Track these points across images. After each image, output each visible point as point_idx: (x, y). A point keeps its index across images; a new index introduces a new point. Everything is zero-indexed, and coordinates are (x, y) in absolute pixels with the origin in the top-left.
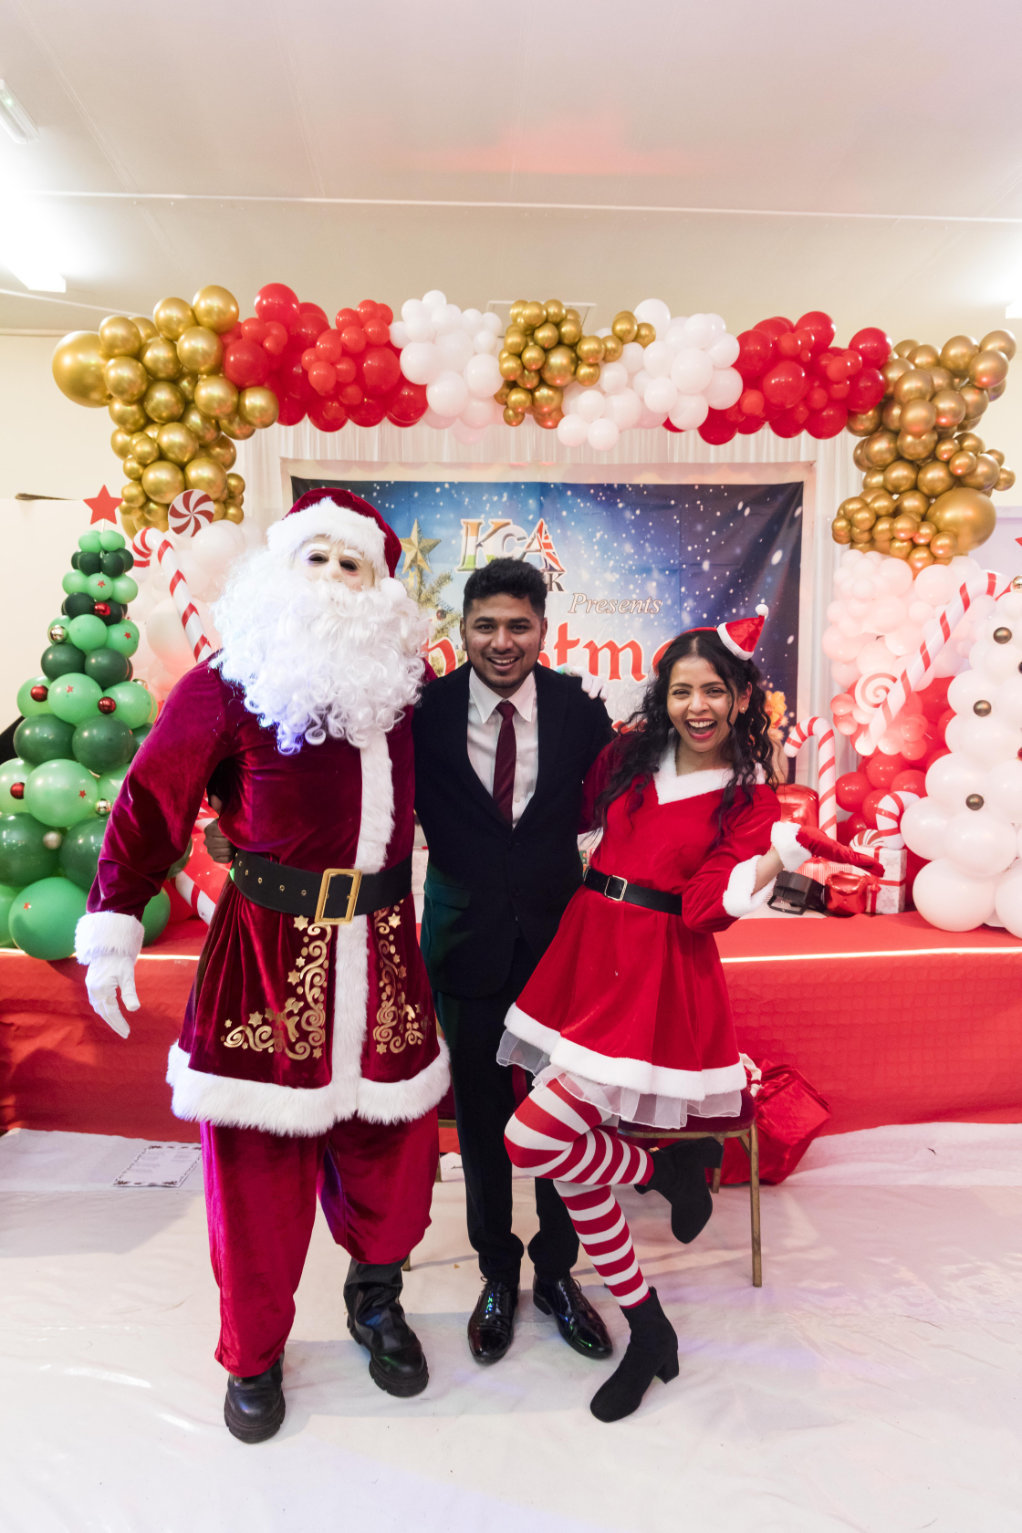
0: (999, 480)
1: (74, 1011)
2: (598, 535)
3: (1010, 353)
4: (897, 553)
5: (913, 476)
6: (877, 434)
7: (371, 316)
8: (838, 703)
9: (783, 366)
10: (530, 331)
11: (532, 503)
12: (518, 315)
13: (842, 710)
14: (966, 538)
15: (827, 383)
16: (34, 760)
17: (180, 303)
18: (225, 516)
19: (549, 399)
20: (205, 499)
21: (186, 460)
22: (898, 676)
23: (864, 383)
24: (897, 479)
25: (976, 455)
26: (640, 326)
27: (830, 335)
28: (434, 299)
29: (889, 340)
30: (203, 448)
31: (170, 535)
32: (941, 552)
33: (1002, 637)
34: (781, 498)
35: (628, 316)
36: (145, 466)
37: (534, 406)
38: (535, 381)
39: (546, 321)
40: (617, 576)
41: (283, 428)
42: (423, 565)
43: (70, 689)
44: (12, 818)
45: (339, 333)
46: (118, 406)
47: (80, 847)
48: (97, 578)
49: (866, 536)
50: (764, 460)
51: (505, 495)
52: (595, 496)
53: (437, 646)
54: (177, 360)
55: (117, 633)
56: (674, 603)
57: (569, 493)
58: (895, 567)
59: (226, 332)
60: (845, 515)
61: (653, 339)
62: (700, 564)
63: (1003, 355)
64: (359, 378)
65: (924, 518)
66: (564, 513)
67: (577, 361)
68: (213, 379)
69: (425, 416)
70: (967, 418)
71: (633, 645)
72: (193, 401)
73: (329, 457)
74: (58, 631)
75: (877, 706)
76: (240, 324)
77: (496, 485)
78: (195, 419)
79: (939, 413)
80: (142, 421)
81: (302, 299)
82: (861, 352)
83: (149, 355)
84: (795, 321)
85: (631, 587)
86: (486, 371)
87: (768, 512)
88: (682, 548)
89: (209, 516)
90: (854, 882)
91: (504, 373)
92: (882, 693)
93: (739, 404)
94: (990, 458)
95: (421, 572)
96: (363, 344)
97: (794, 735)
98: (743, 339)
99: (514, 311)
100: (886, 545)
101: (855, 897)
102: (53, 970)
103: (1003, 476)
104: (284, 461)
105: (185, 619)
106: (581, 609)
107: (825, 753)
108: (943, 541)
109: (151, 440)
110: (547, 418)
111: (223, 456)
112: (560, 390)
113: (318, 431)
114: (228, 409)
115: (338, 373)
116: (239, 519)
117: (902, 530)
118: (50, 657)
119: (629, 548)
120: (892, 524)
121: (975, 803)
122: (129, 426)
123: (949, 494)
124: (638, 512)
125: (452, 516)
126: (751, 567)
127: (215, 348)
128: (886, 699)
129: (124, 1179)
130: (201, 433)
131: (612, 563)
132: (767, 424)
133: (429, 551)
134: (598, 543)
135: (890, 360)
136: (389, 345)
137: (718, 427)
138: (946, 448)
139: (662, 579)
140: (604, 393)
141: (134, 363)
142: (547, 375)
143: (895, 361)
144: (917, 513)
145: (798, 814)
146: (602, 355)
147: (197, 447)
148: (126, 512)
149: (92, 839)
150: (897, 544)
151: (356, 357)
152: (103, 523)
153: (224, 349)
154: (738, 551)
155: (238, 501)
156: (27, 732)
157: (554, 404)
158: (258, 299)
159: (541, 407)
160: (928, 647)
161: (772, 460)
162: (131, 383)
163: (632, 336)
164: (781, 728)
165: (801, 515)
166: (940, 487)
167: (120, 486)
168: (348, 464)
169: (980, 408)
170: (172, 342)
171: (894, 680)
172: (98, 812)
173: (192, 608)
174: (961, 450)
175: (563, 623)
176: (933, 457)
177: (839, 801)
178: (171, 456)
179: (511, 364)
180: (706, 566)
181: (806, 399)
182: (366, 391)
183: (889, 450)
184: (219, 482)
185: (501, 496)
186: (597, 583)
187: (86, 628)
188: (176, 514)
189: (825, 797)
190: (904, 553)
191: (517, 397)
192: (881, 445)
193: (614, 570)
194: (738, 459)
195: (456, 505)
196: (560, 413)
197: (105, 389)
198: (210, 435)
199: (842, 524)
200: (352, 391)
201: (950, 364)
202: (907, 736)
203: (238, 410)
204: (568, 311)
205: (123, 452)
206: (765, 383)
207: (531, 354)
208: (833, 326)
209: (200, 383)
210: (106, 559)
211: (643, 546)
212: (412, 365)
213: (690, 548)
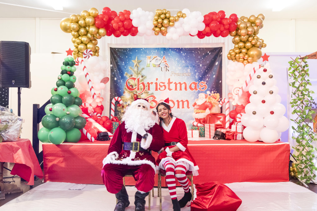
0: (262, 46)
1: (61, 156)
2: (177, 59)
3: (263, 19)
4: (241, 61)
5: (244, 45)
6: (236, 36)
7: (126, 13)
8: (229, 95)
9: (213, 22)
10: (159, 16)
11: (162, 52)
12: (157, 12)
13: (230, 96)
14: (255, 58)
15: (224, 25)
16: (54, 103)
17: (86, 11)
18: (95, 55)
19: (165, 29)
20: (91, 51)
21: (87, 43)
22: (241, 88)
23: (232, 26)
24: (241, 45)
25: (257, 40)
26: (183, 14)
27: (225, 15)
28: (139, 9)
29: (238, 16)
30: (91, 41)
31: (83, 59)
32: (250, 61)
33: (259, 77)
34: (217, 51)
35: (180, 12)
36: (78, 45)
37: (161, 31)
38: (161, 26)
39: (163, 13)
40: (181, 68)
41: (108, 37)
42: (138, 66)
43: (62, 89)
44: (49, 115)
45: (119, 17)
46: (73, 33)
47: (63, 121)
48: (68, 66)
49: (234, 58)
50: (213, 42)
51: (156, 51)
52: (176, 50)
53: (141, 83)
54: (85, 23)
55: (72, 78)
56: (194, 74)
57: (170, 50)
58: (240, 64)
59: (96, 17)
60: (230, 53)
61: (186, 17)
62: (199, 65)
63: (262, 19)
64: (123, 26)
65: (246, 54)
66: (169, 54)
67: (170, 21)
68: (93, 27)
69: (138, 34)
70: (255, 32)
71: (185, 83)
72: (89, 31)
73: (118, 43)
74: (60, 77)
75: (236, 94)
76: (99, 15)
77: (154, 48)
78: (89, 35)
79: (248, 31)
80: (78, 36)
81: (112, 10)
82: (232, 19)
83: (80, 22)
84: (217, 12)
85: (184, 70)
86: (150, 24)
87: (215, 54)
88: (195, 61)
89: (91, 54)
90: (231, 132)
91: (154, 24)
92: (238, 91)
93: (205, 30)
94: (261, 41)
95: (138, 67)
96: (124, 19)
97: (221, 102)
98: (205, 16)
99: (156, 11)
100: (238, 60)
101: (231, 136)
102: (57, 147)
103: (264, 45)
104: (108, 44)
105: (86, 76)
106: (173, 75)
107: (227, 106)
108: (250, 58)
109: (80, 39)
110: (164, 34)
111: (95, 43)
112: (166, 28)
113: (116, 37)
114: (96, 33)
115: (119, 25)
116: (98, 56)
117: (241, 56)
118: (58, 82)
119: (183, 62)
120: (239, 55)
121: (254, 113)
122: (75, 37)
123: (251, 49)
124: (185, 54)
125: (144, 55)
126: (211, 66)
127: (93, 20)
128: (238, 93)
129: (70, 189)
130: (90, 38)
131: (180, 65)
132: (212, 34)
133: (140, 63)
134: (177, 61)
135: (238, 20)
136: (130, 19)
137: (201, 35)
138: (250, 39)
139: (191, 68)
140: (176, 28)
141: (77, 24)
142: (163, 25)
143: (240, 20)
144: (245, 53)
145: (221, 120)
146: (174, 20)
147: (89, 40)
148: (74, 54)
149: (66, 119)
150: (241, 59)
151: (123, 22)
152: (69, 56)
153: (95, 20)
154: (208, 62)
155: (98, 52)
156: (53, 98)
157: (165, 31)
158: (103, 10)
159: (163, 31)
160: (247, 81)
161: (215, 42)
162: (76, 28)
163: (181, 16)
164: (219, 101)
165: (222, 54)
166: (250, 47)
167: (73, 48)
168: (122, 44)
169: (258, 30)
170: (84, 19)
171: (240, 88)
172: (67, 114)
173: (87, 74)
174: (254, 39)
175: (169, 78)
176: (248, 40)
177: (230, 116)
178: (84, 42)
179: (155, 23)
180: (201, 65)
181: (219, 29)
182: (125, 29)
183: (239, 40)
184: (94, 48)
185: (155, 51)
186: (177, 69)
187: (65, 77)
188: (85, 54)
189: (227, 115)
190: (242, 61)
191: (157, 29)
192: (237, 39)
193: (180, 66)
194: (208, 42)
195: (146, 53)
196: (166, 32)
197: (71, 29)
198: (92, 38)
199: (229, 55)
200: (122, 29)
201: (251, 21)
202: (243, 101)
203: (98, 33)
204: (168, 11)
205: (74, 42)
206: (210, 26)
207: (160, 20)
208: (225, 13)
209: (90, 27)
210: (70, 63)
211: (187, 61)
212: (134, 23)
213: (197, 62)
